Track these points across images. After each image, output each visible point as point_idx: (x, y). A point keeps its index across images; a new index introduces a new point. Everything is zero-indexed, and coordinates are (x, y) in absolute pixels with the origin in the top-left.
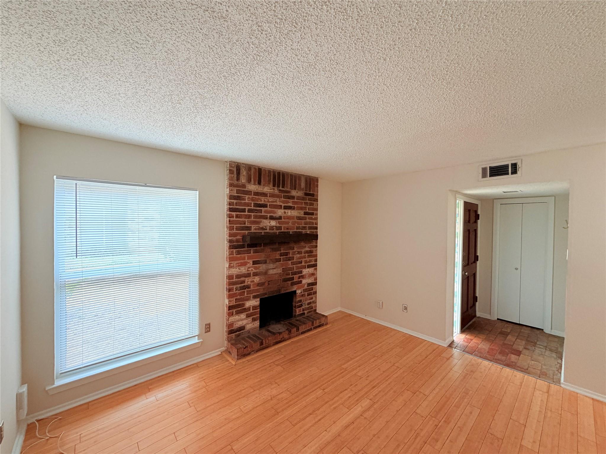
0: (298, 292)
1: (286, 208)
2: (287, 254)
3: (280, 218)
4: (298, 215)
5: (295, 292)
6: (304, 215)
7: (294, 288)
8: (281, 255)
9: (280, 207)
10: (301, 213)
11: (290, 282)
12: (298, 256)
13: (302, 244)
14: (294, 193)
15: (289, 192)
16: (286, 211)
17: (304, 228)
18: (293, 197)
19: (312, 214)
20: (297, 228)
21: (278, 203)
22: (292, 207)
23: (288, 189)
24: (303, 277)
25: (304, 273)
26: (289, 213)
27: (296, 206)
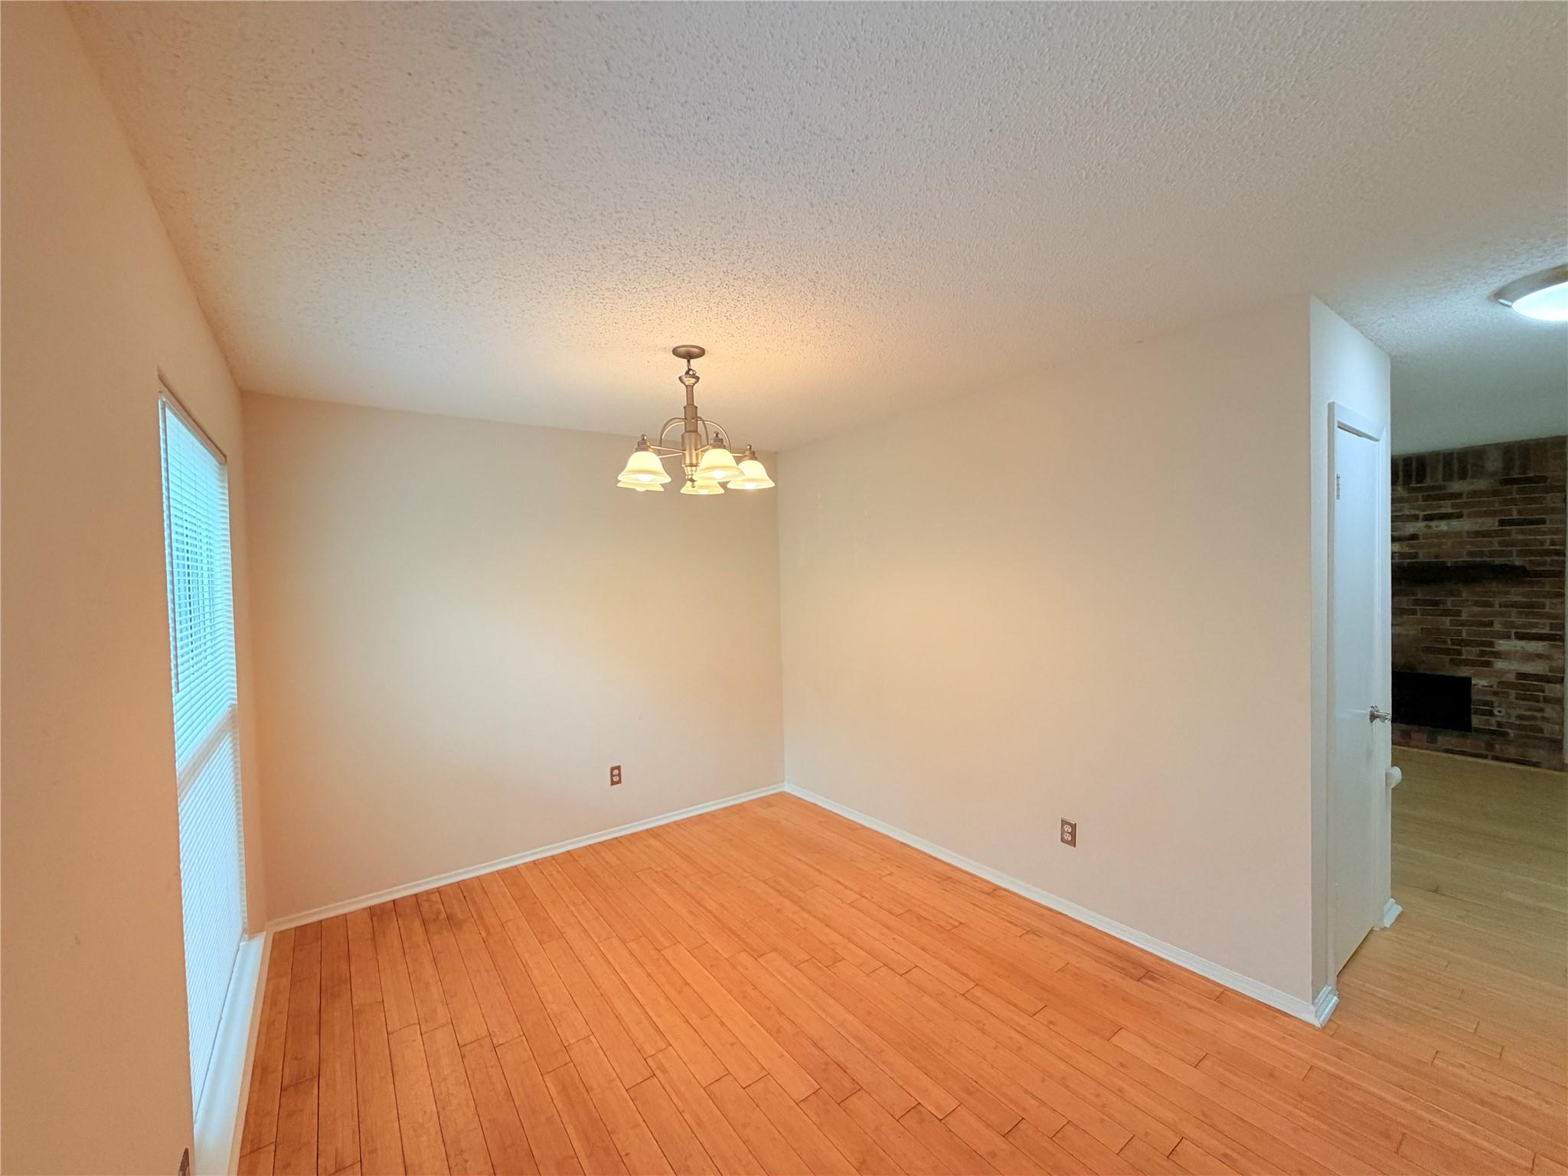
0: (1479, 683)
1: (1429, 518)
2: (1436, 603)
3: (1414, 537)
4: (1475, 528)
5: (1467, 681)
6: (1500, 525)
7: (1463, 672)
8: (1416, 602)
9: (1416, 518)
10: (1491, 523)
11: (1447, 658)
12: (1477, 609)
13: (1494, 586)
14: (1457, 486)
15: (1444, 487)
16: (1433, 524)
17: (1500, 554)
18: (1459, 495)
19: (1543, 522)
20: (1471, 554)
21: (1407, 512)
22: (1452, 514)
23: (1441, 482)
24: (1498, 655)
25: (1498, 648)
26: (1443, 526)
27: (1465, 512)
